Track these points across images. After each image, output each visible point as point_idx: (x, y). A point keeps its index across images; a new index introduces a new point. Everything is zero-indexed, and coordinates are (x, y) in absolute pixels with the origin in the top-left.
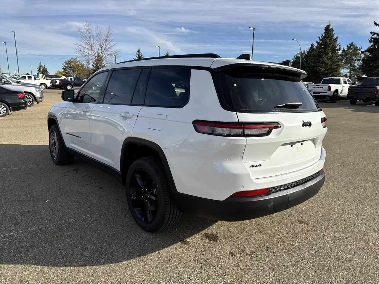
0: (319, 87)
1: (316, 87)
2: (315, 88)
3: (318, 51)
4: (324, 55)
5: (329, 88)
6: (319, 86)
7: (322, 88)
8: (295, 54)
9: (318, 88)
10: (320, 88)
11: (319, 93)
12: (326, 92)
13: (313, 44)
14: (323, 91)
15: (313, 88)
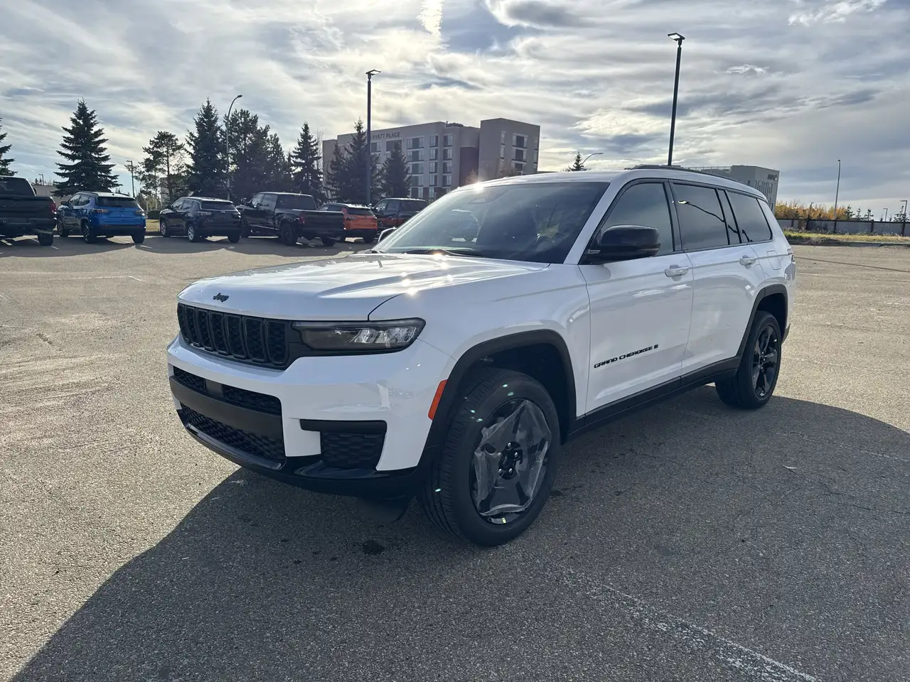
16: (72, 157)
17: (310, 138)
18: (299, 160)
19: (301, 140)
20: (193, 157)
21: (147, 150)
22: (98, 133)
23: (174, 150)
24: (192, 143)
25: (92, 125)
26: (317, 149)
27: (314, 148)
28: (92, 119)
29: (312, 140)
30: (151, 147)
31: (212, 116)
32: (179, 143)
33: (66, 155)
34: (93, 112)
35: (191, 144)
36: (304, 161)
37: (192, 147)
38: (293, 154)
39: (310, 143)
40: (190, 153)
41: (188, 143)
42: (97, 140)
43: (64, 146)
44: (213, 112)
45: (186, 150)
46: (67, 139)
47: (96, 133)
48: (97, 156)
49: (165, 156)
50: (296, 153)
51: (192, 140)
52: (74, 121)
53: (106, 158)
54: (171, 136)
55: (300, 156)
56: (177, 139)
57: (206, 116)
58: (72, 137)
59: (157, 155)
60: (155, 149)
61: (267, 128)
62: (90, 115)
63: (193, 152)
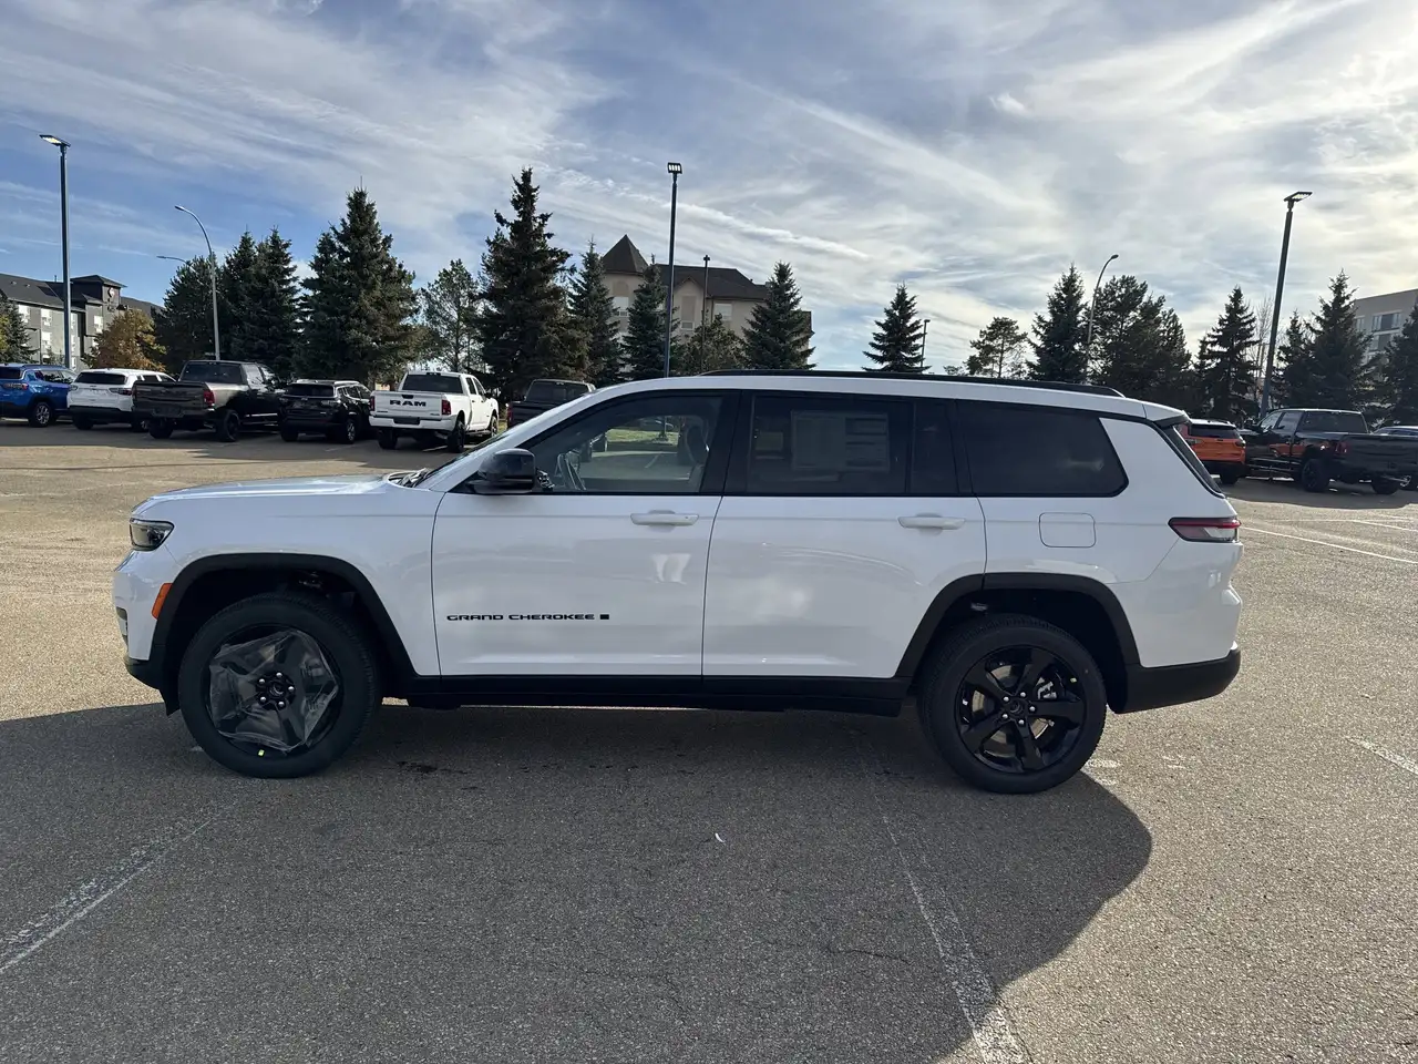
0: (413, 401)
1: (403, 400)
2: (399, 403)
3: (338, 274)
4: (363, 291)
5: (446, 407)
6: (411, 397)
7: (424, 404)
8: (182, 265)
9: (411, 404)
10: (416, 404)
11: (417, 421)
12: (439, 420)
13: (249, 235)
14: (428, 415)
15: (392, 402)
16: (880, 360)
17: (1242, 311)
18: (1217, 348)
19: (1225, 315)
20: (1039, 351)
21: (975, 345)
22: (915, 327)
23: (1012, 342)
24: (1041, 330)
25: (909, 316)
26: (1252, 329)
27: (1248, 327)
28: (910, 308)
29: (1245, 314)
30: (981, 340)
31: (1075, 290)
32: (1019, 332)
33: (874, 357)
34: (912, 299)
35: (1038, 333)
36: (1225, 350)
37: (1039, 337)
38: (1208, 339)
39: (1241, 319)
40: (1035, 345)
41: (1035, 331)
42: (912, 335)
43: (873, 345)
44: (1077, 283)
45: (1030, 342)
46: (877, 337)
47: (912, 325)
48: (910, 356)
49: (998, 351)
50: (1214, 337)
51: (1040, 326)
52: (888, 312)
53: (920, 359)
54: (1012, 323)
55: (1221, 341)
56: (1017, 327)
57: (1065, 290)
58: (885, 333)
59: (987, 350)
60: (987, 342)
61: (1161, 301)
62: (909, 303)
63: (1039, 343)
